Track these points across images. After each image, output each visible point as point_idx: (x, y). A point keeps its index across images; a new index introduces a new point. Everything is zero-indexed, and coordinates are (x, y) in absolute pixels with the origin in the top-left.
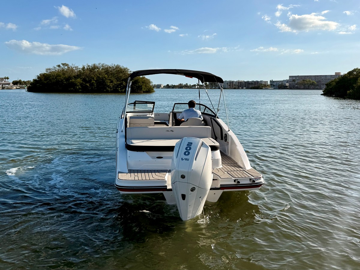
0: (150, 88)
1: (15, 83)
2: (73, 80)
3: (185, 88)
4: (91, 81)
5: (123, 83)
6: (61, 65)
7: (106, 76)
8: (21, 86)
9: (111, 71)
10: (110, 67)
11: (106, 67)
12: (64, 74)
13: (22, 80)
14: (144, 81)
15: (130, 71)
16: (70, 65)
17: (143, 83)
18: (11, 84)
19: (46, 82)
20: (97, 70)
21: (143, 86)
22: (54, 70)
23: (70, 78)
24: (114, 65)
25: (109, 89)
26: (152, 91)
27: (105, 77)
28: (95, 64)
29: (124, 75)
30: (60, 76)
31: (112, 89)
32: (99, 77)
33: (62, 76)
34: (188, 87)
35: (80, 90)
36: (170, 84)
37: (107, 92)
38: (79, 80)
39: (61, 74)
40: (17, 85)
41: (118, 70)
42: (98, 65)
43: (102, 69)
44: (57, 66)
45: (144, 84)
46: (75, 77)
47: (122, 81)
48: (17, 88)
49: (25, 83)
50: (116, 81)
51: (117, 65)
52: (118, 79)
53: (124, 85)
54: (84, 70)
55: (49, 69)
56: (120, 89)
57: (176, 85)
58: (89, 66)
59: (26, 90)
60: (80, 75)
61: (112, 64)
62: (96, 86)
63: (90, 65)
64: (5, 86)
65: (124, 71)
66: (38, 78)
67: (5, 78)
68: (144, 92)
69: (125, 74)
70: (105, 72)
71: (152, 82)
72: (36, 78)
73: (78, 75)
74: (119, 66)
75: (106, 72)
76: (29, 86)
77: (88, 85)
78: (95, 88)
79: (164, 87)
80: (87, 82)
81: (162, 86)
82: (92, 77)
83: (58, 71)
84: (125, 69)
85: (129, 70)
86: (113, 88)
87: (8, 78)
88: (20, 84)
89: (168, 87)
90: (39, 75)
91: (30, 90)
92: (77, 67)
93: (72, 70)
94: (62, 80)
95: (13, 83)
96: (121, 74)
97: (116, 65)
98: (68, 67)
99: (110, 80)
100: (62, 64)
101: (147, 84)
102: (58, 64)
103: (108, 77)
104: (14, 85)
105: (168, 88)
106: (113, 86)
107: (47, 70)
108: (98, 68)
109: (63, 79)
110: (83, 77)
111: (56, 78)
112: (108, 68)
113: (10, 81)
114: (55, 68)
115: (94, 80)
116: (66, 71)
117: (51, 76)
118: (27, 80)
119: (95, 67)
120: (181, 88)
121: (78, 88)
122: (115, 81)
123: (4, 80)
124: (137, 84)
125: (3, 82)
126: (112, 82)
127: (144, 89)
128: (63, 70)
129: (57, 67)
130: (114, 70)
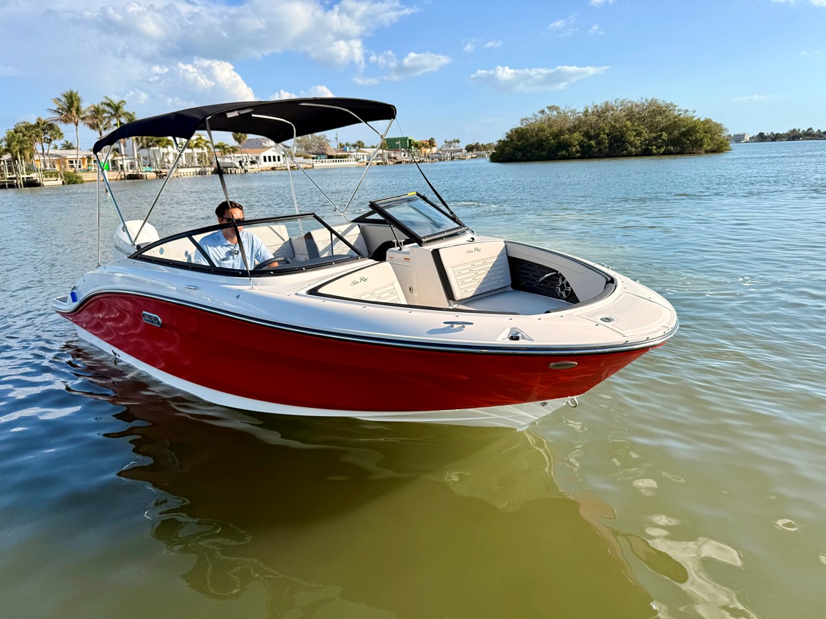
0: (722, 143)
1: (470, 149)
2: (567, 136)
3: (805, 139)
4: (598, 135)
5: (662, 135)
6: (546, 110)
7: (628, 123)
8: (478, 152)
9: (638, 113)
10: (637, 106)
11: (629, 105)
12: (550, 126)
13: (480, 144)
14: (709, 127)
15: (679, 110)
16: (562, 108)
17: (705, 132)
18: (464, 151)
19: (520, 143)
20: (611, 112)
21: (705, 140)
22: (534, 120)
23: (561, 132)
24: (646, 100)
25: (633, 150)
26: (726, 150)
27: (626, 126)
28: (608, 102)
29: (664, 120)
30: (543, 130)
31: (639, 150)
32: (614, 127)
33: (548, 130)
34: (814, 135)
35: (578, 155)
36: (767, 132)
37: (629, 155)
38: (577, 135)
39: (545, 126)
40: (472, 151)
41: (654, 110)
42: (614, 103)
43: (620, 111)
44: (539, 112)
45: (709, 136)
46: (569, 130)
47: (661, 130)
48: (472, 158)
49: (485, 148)
50: (648, 132)
51: (652, 100)
52: (652, 128)
53: (663, 140)
54: (587, 116)
55: (526, 119)
56: (654, 147)
57: (781, 133)
58: (595, 107)
59: (488, 160)
60: (579, 125)
61: (642, 99)
62: (607, 145)
63: (599, 104)
64: (455, 154)
65: (664, 112)
66: (507, 137)
67: (454, 142)
68: (707, 152)
69: (666, 116)
70: (626, 116)
71: (726, 130)
72: (503, 137)
73: (575, 127)
74: (656, 101)
75: (629, 115)
76: (493, 153)
77: (593, 142)
78: (605, 148)
79: (751, 138)
80: (590, 138)
81: (747, 138)
82: (601, 127)
83: (541, 120)
84: (667, 107)
85: (677, 108)
86: (641, 146)
87: (458, 142)
88: (478, 150)
89: (762, 138)
90: (509, 132)
91: (495, 159)
92: (573, 112)
93: (566, 118)
94: (547, 138)
95: (466, 149)
96: (659, 118)
97: (649, 99)
98: (558, 112)
99: (636, 130)
100: (548, 107)
101: (716, 134)
102: (541, 109)
103: (633, 125)
104: (468, 151)
105: (761, 141)
106: (641, 143)
107: (522, 120)
108: (613, 110)
109: (548, 135)
110: (585, 129)
111: (537, 135)
112: (632, 108)
113: (463, 146)
114: (535, 115)
115: (604, 134)
116: (555, 121)
117: (528, 132)
118: (488, 143)
119: (607, 109)
120: (793, 140)
121: (574, 150)
122: (646, 132)
123: (453, 144)
124: (691, 135)
125: (452, 148)
126: (639, 134)
127: (709, 145)
128: (549, 119)
129: (540, 115)
130: (646, 109)
